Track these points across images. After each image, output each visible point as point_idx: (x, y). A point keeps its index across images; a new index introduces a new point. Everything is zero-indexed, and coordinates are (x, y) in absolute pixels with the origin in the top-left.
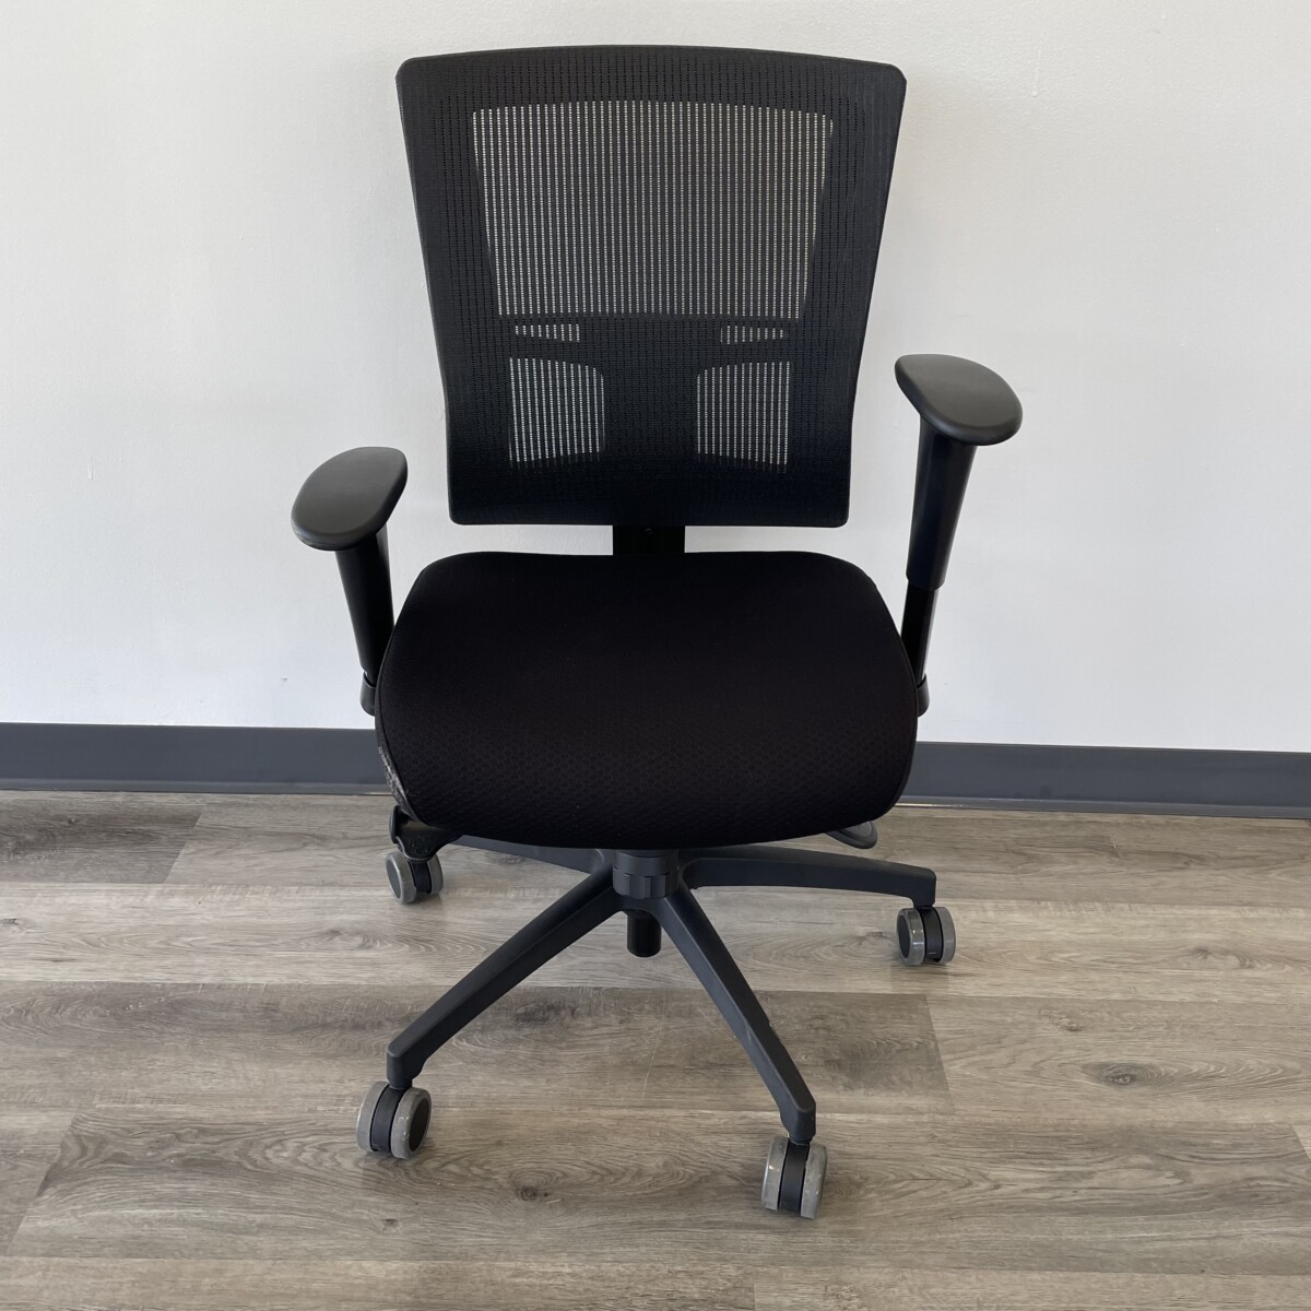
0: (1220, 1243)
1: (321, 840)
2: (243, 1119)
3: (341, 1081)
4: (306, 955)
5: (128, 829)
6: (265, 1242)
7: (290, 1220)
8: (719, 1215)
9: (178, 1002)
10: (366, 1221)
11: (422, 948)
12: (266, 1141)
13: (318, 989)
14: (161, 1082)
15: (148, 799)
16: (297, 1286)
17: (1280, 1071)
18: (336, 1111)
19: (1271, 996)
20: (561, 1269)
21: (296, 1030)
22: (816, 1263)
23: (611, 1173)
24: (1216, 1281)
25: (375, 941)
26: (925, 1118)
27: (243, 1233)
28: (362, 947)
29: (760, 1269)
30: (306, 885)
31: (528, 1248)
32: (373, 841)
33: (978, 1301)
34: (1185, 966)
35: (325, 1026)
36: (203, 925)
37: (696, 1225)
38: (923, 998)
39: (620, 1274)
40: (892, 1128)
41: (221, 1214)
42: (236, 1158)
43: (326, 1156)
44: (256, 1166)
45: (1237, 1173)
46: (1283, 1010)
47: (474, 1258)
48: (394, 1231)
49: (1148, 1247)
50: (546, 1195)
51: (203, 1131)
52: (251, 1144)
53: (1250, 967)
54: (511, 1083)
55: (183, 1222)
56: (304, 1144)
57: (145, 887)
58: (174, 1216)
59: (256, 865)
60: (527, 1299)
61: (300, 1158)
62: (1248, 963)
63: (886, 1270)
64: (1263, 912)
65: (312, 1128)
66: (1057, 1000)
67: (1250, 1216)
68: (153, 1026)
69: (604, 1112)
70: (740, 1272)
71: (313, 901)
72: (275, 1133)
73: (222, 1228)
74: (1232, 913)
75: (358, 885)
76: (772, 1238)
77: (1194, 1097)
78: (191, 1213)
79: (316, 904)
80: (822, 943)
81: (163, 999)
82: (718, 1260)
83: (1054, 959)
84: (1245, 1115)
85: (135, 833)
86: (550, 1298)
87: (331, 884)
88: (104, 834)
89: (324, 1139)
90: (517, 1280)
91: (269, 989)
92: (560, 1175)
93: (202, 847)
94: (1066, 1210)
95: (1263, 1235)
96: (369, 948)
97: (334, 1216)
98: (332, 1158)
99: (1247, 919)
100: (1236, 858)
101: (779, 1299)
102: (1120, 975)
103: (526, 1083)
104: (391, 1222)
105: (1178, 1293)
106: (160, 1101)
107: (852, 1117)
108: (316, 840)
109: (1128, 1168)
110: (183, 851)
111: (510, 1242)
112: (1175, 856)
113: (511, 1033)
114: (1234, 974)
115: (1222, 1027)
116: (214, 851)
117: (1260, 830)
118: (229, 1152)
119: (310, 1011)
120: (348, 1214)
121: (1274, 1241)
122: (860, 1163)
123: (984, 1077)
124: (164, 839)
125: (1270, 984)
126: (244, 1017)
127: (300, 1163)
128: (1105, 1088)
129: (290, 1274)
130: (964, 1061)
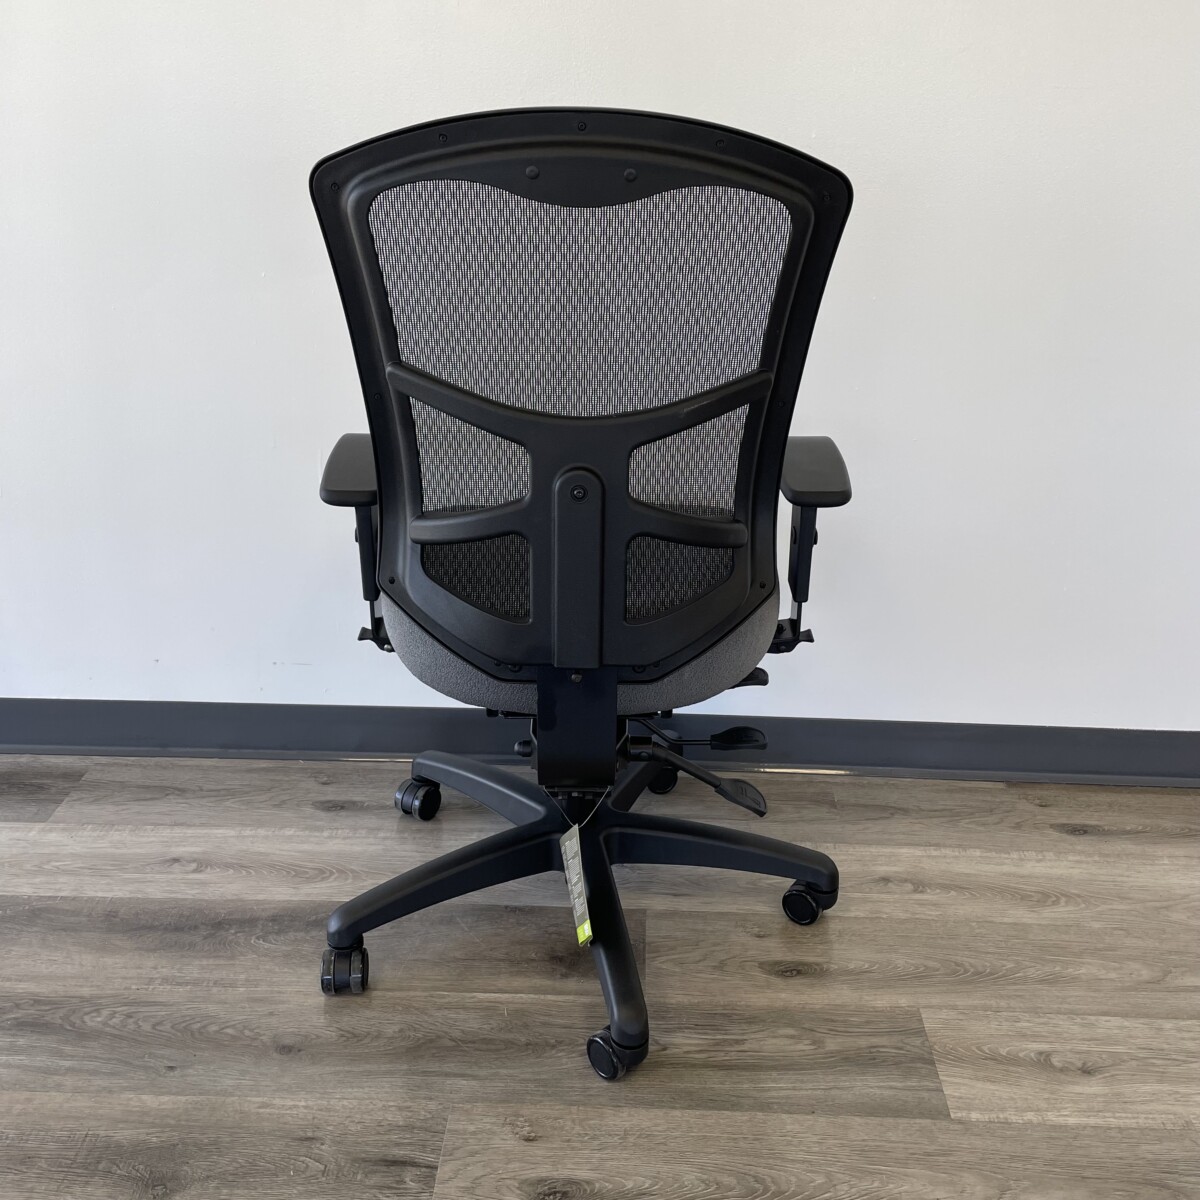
0: (833, 1092)
1: (181, 791)
2: (71, 994)
3: (155, 968)
4: (149, 877)
5: (27, 782)
6: (69, 1081)
7: (92, 1065)
8: (435, 1067)
9: (39, 909)
10: (152, 1067)
11: (244, 872)
12: (86, 1010)
13: (153, 901)
14: (13, 966)
15: (48, 760)
16: (87, 1111)
17: (921, 969)
18: (147, 989)
19: (934, 913)
20: (297, 1103)
21: (128, 930)
22: (504, 1101)
23: (355, 1036)
24: (821, 1119)
25: (206, 867)
27: (52, 1074)
28: (195, 871)
29: (456, 1105)
30: (162, 825)
31: (274, 1088)
32: (222, 793)
33: (625, 1131)
34: (867, 890)
35: (151, 928)
36: (72, 854)
37: (413, 1074)
38: (644, 912)
39: (344, 1106)
40: (589, 1005)
41: (42, 1060)
42: (60, 1021)
43: (131, 1020)
44: (74, 1027)
45: (863, 1042)
46: (938, 924)
47: (232, 1095)
48: (172, 1074)
49: (774, 1094)
50: (299, 1051)
51: (37, 1002)
52: (74, 1012)
53: (921, 892)
54: (291, 971)
55: (8, 1066)
56: (115, 1013)
57: (30, 825)
59: (123, 810)
60: (265, 1124)
61: (111, 1023)
62: (921, 888)
63: (557, 1107)
64: (948, 852)
65: (125, 1001)
66: (752, 914)
67: (864, 1074)
68: (17, 927)
70: (440, 1107)
71: (163, 837)
72: (94, 1004)
73: (39, 1070)
74: (918, 852)
75: (202, 825)
76: (474, 1083)
77: (845, 987)
78: (15, 1059)
79: (166, 839)
81: (27, 908)
82: (425, 1098)
83: (760, 885)
84: (883, 1000)
85: (32, 785)
86: (285, 1123)
87: (182, 824)
88: (5, 787)
89: (133, 1009)
90: (261, 1110)
91: (113, 901)
92: (315, 1037)
93: (84, 796)
94: (715, 1066)
95: (871, 1087)
96: (201, 871)
97: (127, 1063)
98: (136, 1023)
99: (929, 856)
100: (935, 811)
101: (466, 1127)
103: (304, 970)
104: (171, 1068)
105: (789, 1127)
106: (9, 980)
107: (561, 998)
108: (177, 792)
109: (775, 1037)
110: (67, 799)
111: (264, 1083)
112: (884, 808)
113: (302, 934)
114: (907, 897)
115: (883, 936)
116: (91, 799)
117: (963, 790)
118: (56, 1018)
119: (142, 917)
120: (136, 1062)
121: (878, 1092)
122: (558, 1031)
123: (677, 970)
124: (53, 790)
125: (935, 905)
126: (89, 921)
127: (110, 1026)
128: (774, 979)
129: (82, 1103)
130: (664, 958)
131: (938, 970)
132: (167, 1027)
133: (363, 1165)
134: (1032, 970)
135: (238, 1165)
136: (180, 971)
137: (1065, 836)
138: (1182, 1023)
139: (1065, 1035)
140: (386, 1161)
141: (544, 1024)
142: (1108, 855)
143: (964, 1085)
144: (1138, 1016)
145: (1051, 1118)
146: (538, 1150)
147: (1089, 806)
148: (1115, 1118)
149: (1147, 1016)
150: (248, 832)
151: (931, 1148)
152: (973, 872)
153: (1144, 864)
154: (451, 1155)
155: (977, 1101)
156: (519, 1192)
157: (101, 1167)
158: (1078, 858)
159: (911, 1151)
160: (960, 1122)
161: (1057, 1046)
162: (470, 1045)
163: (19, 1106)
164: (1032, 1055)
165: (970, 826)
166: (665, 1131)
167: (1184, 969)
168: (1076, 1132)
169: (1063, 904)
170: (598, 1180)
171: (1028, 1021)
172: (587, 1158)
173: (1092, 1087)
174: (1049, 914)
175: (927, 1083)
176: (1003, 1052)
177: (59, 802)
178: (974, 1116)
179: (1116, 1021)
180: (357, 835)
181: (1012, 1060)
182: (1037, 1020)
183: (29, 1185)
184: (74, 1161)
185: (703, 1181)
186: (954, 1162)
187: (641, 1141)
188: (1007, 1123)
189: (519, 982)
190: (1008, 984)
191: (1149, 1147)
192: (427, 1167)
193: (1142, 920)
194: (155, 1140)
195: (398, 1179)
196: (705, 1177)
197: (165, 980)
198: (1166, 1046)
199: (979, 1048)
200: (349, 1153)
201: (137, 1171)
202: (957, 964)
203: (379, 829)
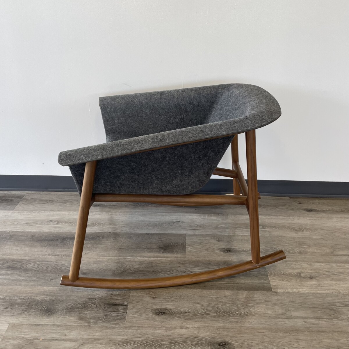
0: (239, 284)
1: (52, 201)
2: (23, 259)
3: (46, 251)
4: (44, 226)
5: (7, 199)
6: (23, 283)
7: (29, 279)
9: (12, 235)
10: (46, 279)
11: (71, 224)
12: (27, 263)
13: (45, 233)
14: (6, 251)
15: (13, 192)
16: (28, 291)
17: (264, 250)
18: (44, 257)
19: (268, 234)
21: (38, 241)
23: (104, 270)
24: (235, 292)
25: (60, 223)
26: (179, 259)
27: (18, 281)
28: (57, 224)
30: (47, 211)
32: (64, 202)
33: (181, 295)
35: (45, 240)
36: (21, 219)
38: (185, 234)
40: (170, 261)
41: (15, 277)
42: (20, 266)
43: (40, 266)
44: (24, 268)
46: (269, 237)
48: (52, 281)
49: (223, 285)
50: (88, 274)
51: (13, 261)
52: (24, 264)
53: (265, 228)
55: (5, 279)
56: (35, 264)
57: (9, 211)
58: (4, 278)
59: (35, 207)
60: (79, 294)
61: (34, 266)
64: (271, 217)
65: (38, 261)
66: (217, 235)
67: (248, 279)
68: (7, 240)
69: (105, 258)
72: (29, 262)
73: (14, 280)
74: (264, 217)
75: (58, 211)
77: (243, 255)
78: (7, 277)
79: (48, 215)
80: (165, 223)
81: (9, 235)
83: (219, 226)
85: (9, 200)
86: (85, 294)
87: (52, 211)
88: (1, 200)
89: (40, 263)
90: (78, 290)
91: (33, 233)
92: (92, 270)
93: (24, 203)
95: (250, 283)
96: (58, 224)
97: (39, 278)
98: (41, 267)
99: (267, 218)
100: (269, 205)
101: (136, 295)
102: (233, 230)
104: (52, 279)
105: (227, 294)
106: (5, 255)
107: (162, 259)
110: (19, 204)
113: (88, 241)
114: (261, 230)
116: (26, 204)
117: (277, 199)
118: (18, 266)
119: (42, 237)
120: (42, 278)
121: (252, 284)
122: (161, 268)
123: (195, 251)
124: (15, 201)
125: (268, 232)
126: (27, 238)
127: (34, 268)
128: (222, 253)
129: (27, 289)
130: (191, 247)
131: (269, 250)
132: (50, 268)
133: (107, 305)
134: (296, 250)
135: (72, 306)
136: (54, 252)
137: (306, 212)
138: (338, 264)
139: (305, 268)
140: (114, 304)
141: (157, 266)
142: (318, 217)
143: (277, 282)
144: (326, 262)
145: (300, 291)
146: (156, 301)
147: (313, 203)
148: (319, 291)
149: (328, 262)
150: (71, 213)
151: (267, 299)
152: (280, 222)
153: (329, 220)
154: (132, 302)
155: (280, 286)
156: (151, 312)
157: (33, 306)
158: (310, 218)
159: (261, 300)
160: (275, 292)
161: (303, 271)
162: (136, 272)
163: (9, 290)
164: (296, 273)
165: (279, 209)
166: (192, 295)
167: (339, 249)
168: (308, 295)
169: (305, 231)
170: (173, 309)
171: (295, 264)
172: (170, 303)
173: (313, 282)
174: (301, 234)
175: (265, 282)
176: (287, 273)
177: (17, 205)
178: (279, 290)
179: (319, 264)
180: (103, 213)
181: (290, 275)
182: (297, 264)
183: (13, 312)
184: (25, 305)
185: (203, 309)
186: (273, 303)
187: (185, 298)
188: (288, 292)
189: (150, 254)
190: (289, 254)
191: (328, 299)
192: (125, 306)
193: (327, 235)
194: (48, 299)
195: (117, 309)
196: (203, 308)
197: (49, 255)
198: (333, 271)
199: (280, 272)
200: (103, 302)
201: (43, 308)
202: (275, 248)
203: (109, 212)
